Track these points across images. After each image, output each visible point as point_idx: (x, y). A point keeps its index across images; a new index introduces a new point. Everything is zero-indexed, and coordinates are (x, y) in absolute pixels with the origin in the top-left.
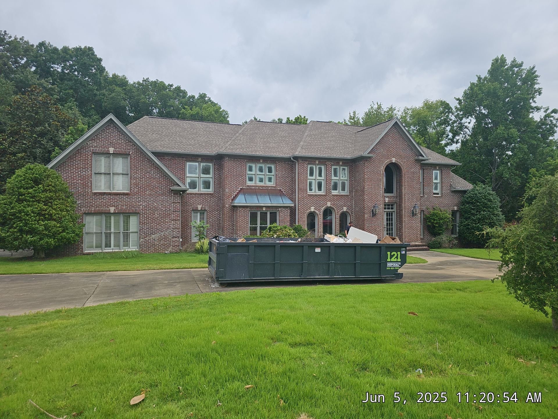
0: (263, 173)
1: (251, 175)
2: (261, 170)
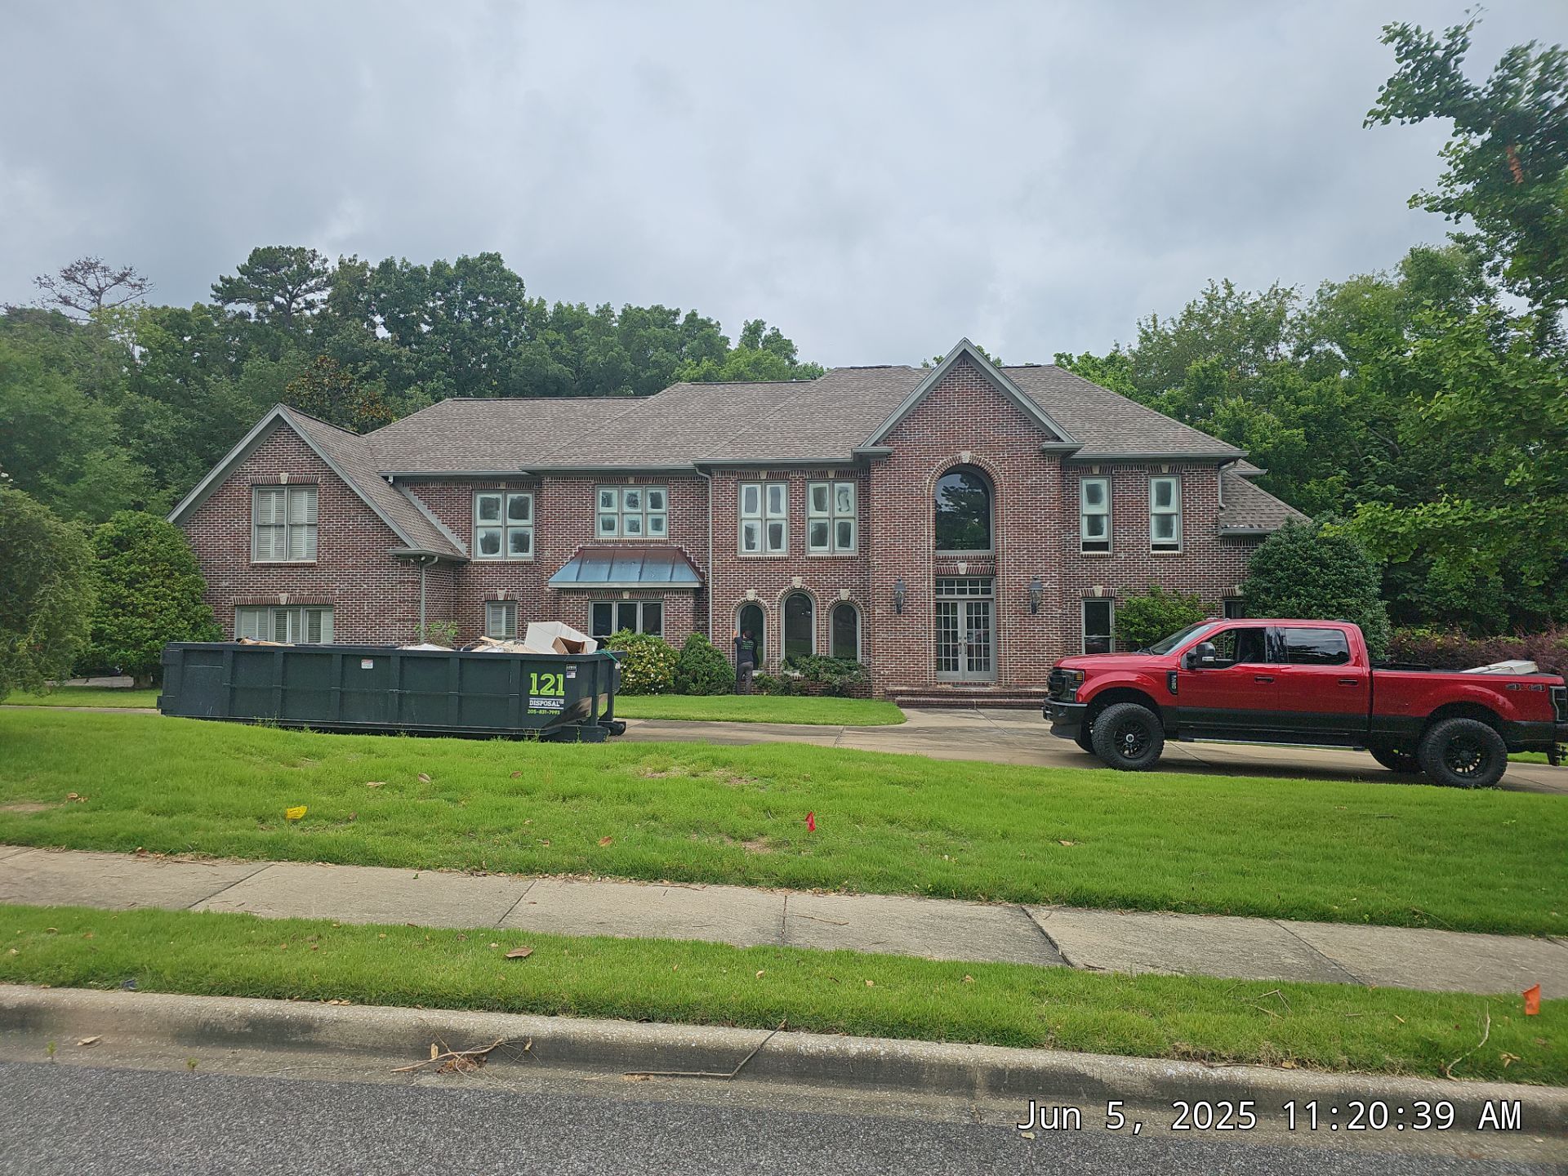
0: (640, 511)
1: (611, 516)
2: (633, 502)
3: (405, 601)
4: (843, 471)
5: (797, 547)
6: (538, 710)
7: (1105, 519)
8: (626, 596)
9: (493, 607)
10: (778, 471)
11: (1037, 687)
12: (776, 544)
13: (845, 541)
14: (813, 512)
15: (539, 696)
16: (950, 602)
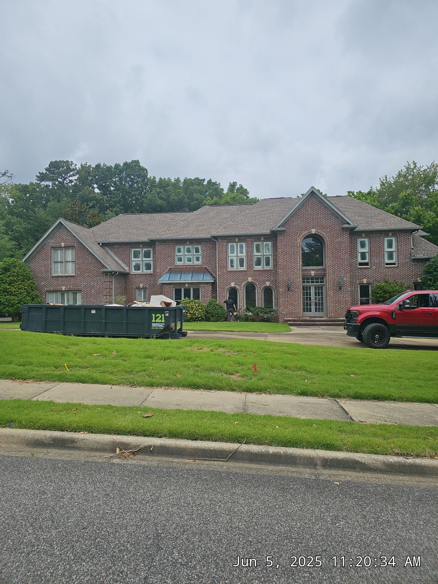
0: (191, 254)
1: (181, 256)
2: (189, 251)
3: (107, 289)
4: (267, 237)
5: (250, 266)
6: (155, 327)
7: (367, 254)
8: (187, 285)
9: (138, 290)
10: (242, 238)
11: (342, 317)
12: (242, 265)
13: (268, 264)
14: (255, 253)
15: (155, 322)
16: (308, 286)
